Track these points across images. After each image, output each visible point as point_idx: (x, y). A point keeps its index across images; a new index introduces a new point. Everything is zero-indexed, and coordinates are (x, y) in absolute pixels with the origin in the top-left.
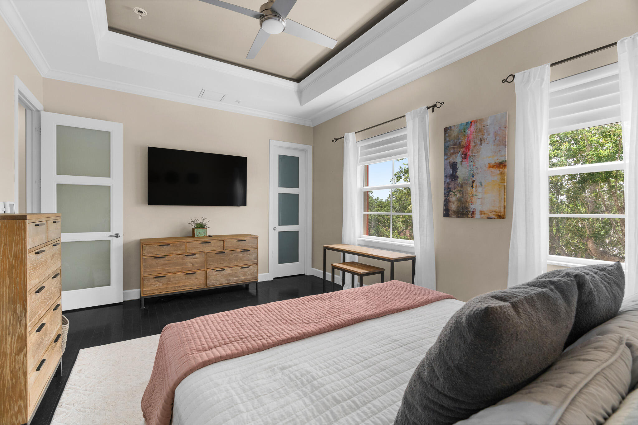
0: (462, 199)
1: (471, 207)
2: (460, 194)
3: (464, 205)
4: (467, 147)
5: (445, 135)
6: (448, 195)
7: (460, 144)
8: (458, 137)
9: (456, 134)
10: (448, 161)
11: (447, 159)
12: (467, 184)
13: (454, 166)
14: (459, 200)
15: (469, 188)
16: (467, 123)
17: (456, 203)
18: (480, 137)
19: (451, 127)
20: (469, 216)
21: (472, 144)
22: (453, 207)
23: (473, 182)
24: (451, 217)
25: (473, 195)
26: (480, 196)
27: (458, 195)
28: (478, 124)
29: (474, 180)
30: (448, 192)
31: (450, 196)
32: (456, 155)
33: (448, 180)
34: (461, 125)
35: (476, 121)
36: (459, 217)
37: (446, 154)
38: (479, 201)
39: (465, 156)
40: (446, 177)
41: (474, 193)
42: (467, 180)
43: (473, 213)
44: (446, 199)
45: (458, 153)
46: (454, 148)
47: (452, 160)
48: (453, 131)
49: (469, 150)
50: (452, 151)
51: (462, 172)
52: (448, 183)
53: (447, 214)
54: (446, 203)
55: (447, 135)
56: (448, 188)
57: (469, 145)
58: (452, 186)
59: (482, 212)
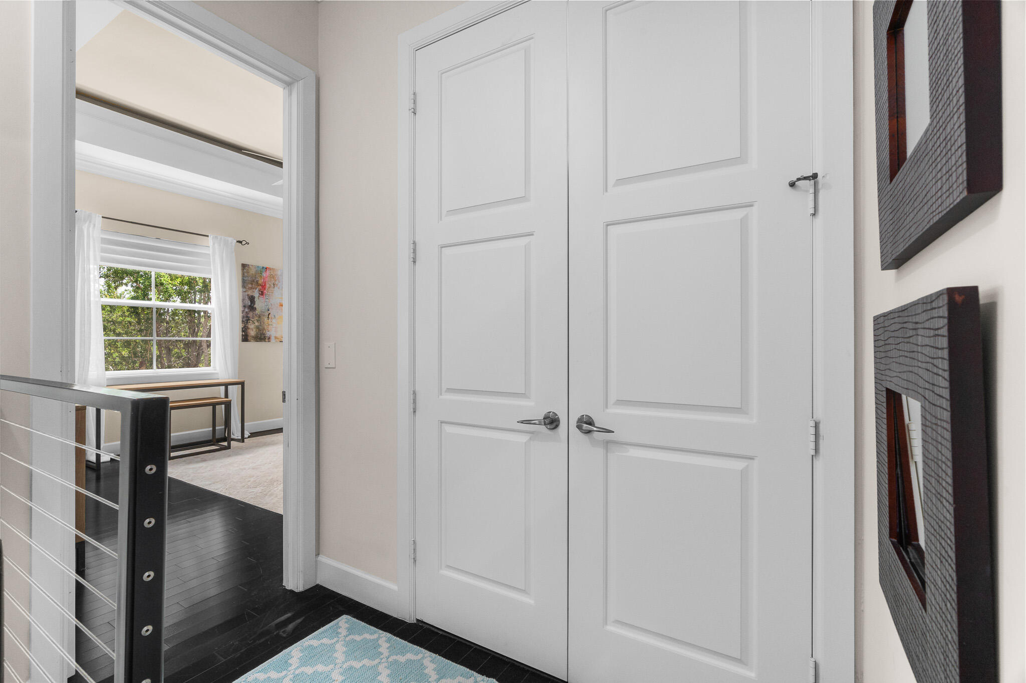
0: (260, 327)
1: (268, 334)
2: (258, 323)
3: (261, 332)
4: (264, 287)
5: (243, 270)
6: (247, 323)
7: (257, 282)
8: (256, 276)
9: (253, 273)
10: (247, 293)
11: (245, 291)
12: (264, 315)
13: (252, 299)
14: (257, 328)
15: (266, 319)
16: (263, 268)
17: (254, 330)
18: (274, 281)
19: (248, 265)
20: (267, 340)
21: (267, 286)
22: (252, 332)
23: (269, 315)
24: (250, 341)
25: (269, 325)
26: (274, 325)
27: (257, 324)
28: (271, 271)
29: (270, 314)
30: (246, 320)
31: (249, 324)
32: (254, 290)
33: (247, 310)
34: (258, 267)
35: (270, 269)
36: (257, 341)
37: (244, 286)
38: (274, 329)
39: (262, 294)
40: (244, 306)
41: (270, 323)
42: (264, 312)
43: (269, 338)
44: (245, 326)
45: (256, 289)
46: (252, 284)
47: (250, 293)
48: (251, 269)
49: (265, 289)
50: (250, 286)
51: (259, 304)
52: (246, 312)
53: (245, 338)
54: (245, 330)
55: (245, 270)
56: (247, 317)
57: (265, 285)
58: (251, 315)
59: (276, 338)
